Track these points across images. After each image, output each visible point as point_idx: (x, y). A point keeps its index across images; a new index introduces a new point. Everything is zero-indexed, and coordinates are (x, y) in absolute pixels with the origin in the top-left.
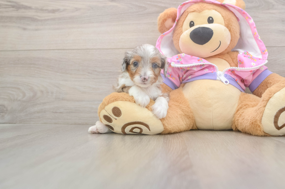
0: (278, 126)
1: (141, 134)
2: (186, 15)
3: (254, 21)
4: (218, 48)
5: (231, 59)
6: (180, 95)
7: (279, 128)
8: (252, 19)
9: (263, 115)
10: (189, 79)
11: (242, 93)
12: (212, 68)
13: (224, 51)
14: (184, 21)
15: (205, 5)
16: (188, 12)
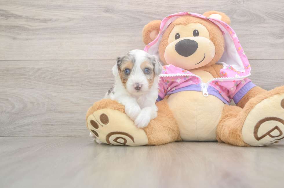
0: (258, 137)
1: (124, 145)
2: (172, 27)
3: (238, 36)
4: (202, 60)
5: (215, 72)
6: (165, 107)
7: (258, 139)
8: (235, 34)
9: (244, 125)
10: (173, 91)
11: (226, 105)
12: (196, 80)
13: (208, 64)
14: (170, 33)
15: (191, 18)
16: (174, 24)
